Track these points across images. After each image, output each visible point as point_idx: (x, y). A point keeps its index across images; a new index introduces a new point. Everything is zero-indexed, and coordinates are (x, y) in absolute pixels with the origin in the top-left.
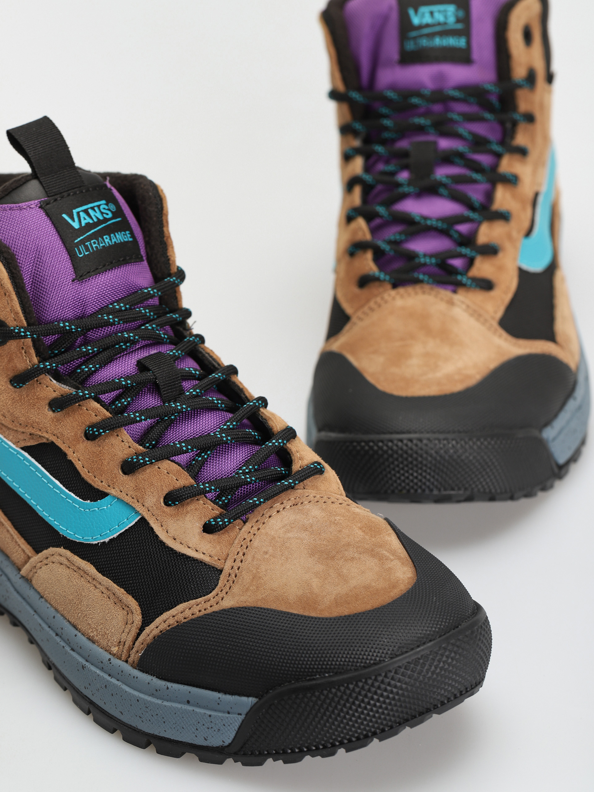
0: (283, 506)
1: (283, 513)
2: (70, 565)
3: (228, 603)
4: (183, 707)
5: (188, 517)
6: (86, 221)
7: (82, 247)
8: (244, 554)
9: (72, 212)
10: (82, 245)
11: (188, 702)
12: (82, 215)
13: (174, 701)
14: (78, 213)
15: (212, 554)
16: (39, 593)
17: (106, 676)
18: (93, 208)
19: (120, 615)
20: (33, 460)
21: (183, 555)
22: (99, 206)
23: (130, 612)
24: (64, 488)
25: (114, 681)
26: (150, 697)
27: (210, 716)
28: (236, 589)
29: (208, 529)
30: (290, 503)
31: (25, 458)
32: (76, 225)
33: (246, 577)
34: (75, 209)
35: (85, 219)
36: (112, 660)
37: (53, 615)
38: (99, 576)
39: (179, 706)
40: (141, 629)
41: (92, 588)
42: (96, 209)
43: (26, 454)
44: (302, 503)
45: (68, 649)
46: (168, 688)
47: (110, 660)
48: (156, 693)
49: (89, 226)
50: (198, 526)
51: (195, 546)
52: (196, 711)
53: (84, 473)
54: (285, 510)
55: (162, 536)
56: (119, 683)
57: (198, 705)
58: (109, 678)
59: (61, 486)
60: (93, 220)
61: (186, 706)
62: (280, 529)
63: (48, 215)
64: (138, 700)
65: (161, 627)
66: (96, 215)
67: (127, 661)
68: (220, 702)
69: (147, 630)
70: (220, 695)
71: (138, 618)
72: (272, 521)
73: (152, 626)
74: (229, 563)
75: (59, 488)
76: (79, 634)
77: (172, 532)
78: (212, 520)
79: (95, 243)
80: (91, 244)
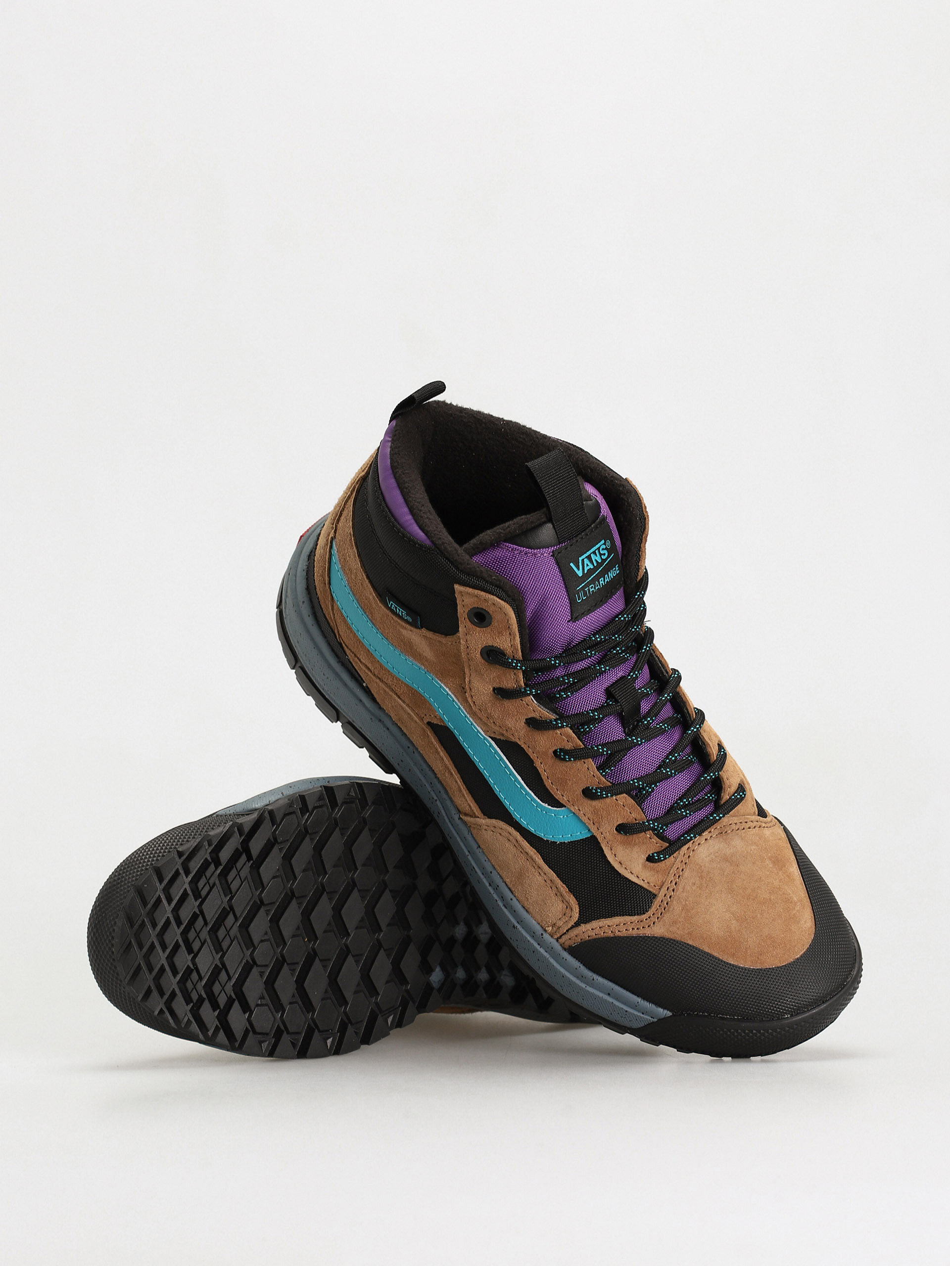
0: (710, 835)
1: (710, 842)
2: (517, 845)
3: (658, 930)
4: (604, 997)
5: (636, 849)
6: (588, 568)
7: (581, 593)
8: (676, 884)
9: (578, 561)
11: (609, 994)
12: (586, 561)
13: (595, 989)
14: (582, 561)
15: (650, 881)
16: (477, 843)
17: (536, 945)
18: (594, 553)
19: (559, 906)
20: (498, 749)
21: (627, 879)
22: (599, 549)
23: (569, 907)
24: (525, 785)
25: (542, 951)
26: (575, 978)
27: (626, 1011)
28: (667, 917)
29: (650, 859)
30: (717, 832)
31: (491, 745)
32: (580, 573)
33: (676, 907)
34: (580, 557)
35: (587, 565)
36: (544, 935)
37: (491, 870)
38: (546, 867)
39: (601, 995)
40: (577, 924)
41: (537, 874)
42: (597, 552)
43: (493, 743)
44: (726, 832)
45: (501, 904)
46: (593, 979)
47: (542, 934)
48: (582, 978)
49: (590, 571)
50: (644, 857)
51: (637, 873)
52: (615, 1005)
53: (548, 783)
54: (712, 838)
55: (610, 858)
56: (545, 954)
57: (617, 999)
58: (538, 947)
59: (522, 782)
60: (594, 565)
61: (606, 996)
62: (706, 857)
63: (558, 563)
64: (563, 977)
65: (597, 931)
66: (596, 558)
67: (557, 941)
68: (638, 1006)
69: (583, 927)
70: (639, 1000)
71: (576, 916)
72: (701, 849)
73: (589, 926)
74: (664, 891)
75: (519, 783)
76: (514, 899)
77: (619, 858)
78: (656, 855)
79: (592, 587)
80: (589, 590)
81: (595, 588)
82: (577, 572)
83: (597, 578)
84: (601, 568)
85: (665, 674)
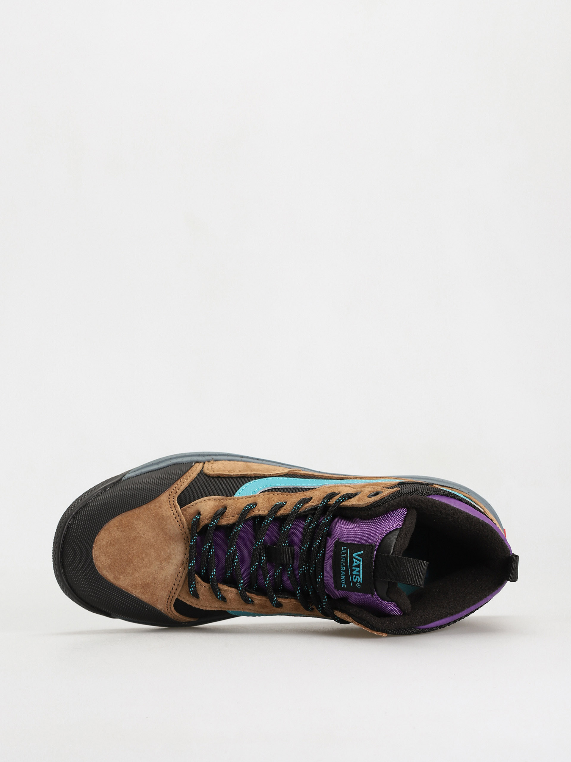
5: (209, 510)
6: (354, 562)
7: (345, 551)
9: (361, 558)
10: (345, 552)
12: (358, 563)
14: (360, 561)
18: (359, 571)
32: (355, 555)
35: (356, 562)
42: (358, 573)
49: (352, 562)
60: (354, 567)
66: (356, 571)
79: (344, 559)
80: (344, 557)
81: (343, 562)
82: (356, 553)
83: (346, 566)
84: (349, 571)
85: (280, 595)
